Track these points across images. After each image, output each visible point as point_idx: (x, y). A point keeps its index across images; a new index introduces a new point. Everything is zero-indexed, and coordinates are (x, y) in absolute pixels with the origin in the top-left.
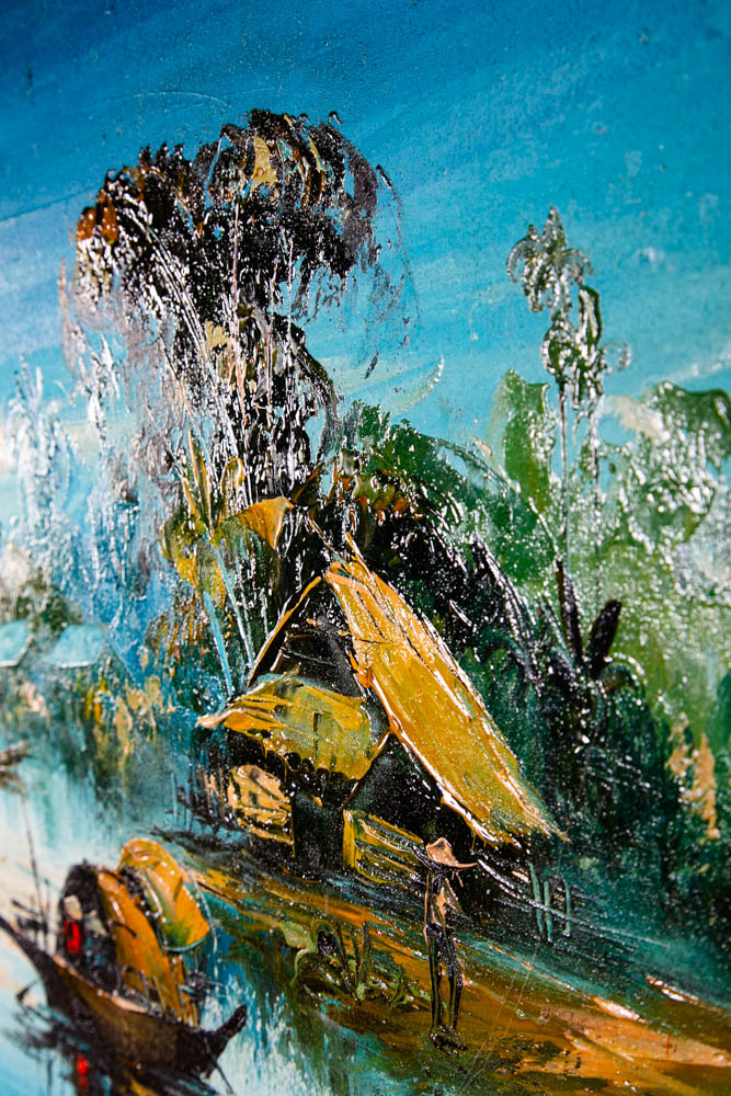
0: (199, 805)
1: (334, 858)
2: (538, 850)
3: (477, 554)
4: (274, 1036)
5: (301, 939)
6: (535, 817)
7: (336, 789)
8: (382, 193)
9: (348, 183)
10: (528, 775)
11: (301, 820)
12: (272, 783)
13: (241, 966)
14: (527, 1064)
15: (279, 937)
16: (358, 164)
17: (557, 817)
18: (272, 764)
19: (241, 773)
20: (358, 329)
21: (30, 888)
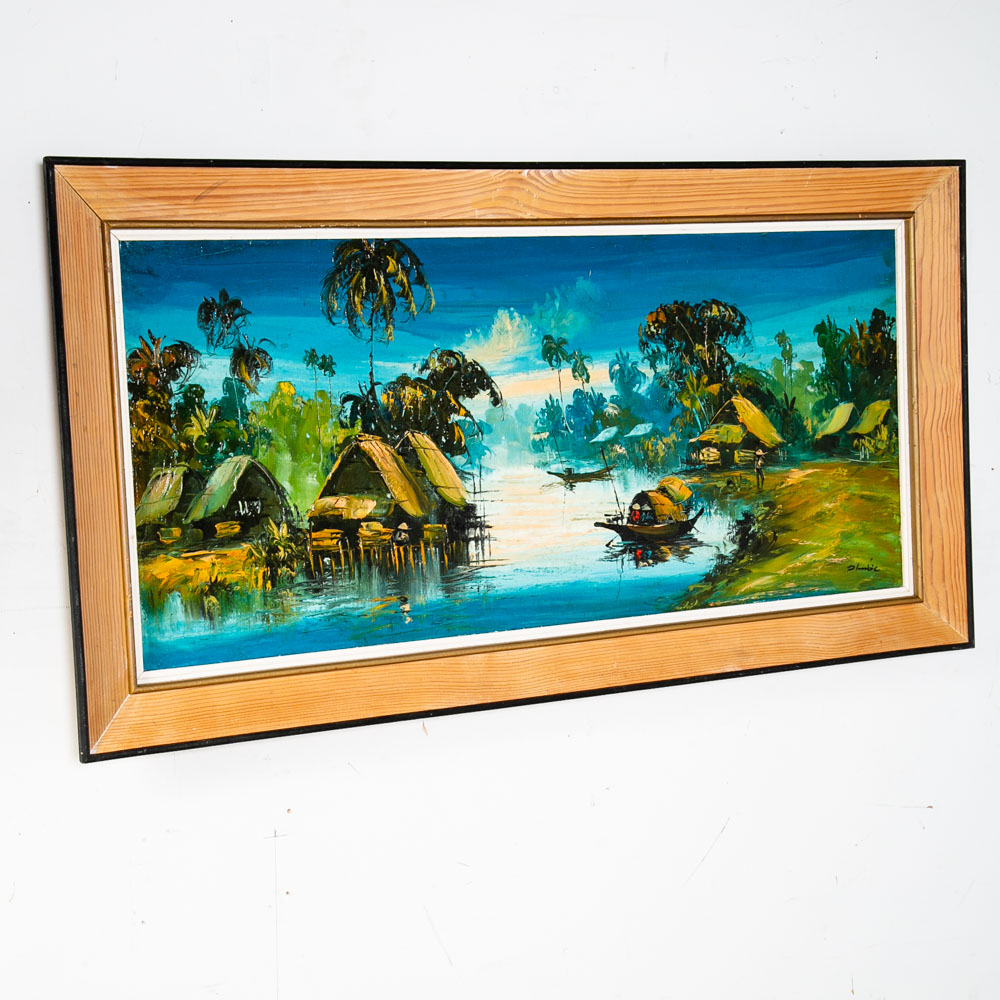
0: (689, 462)
1: (732, 462)
2: (780, 446)
3: (768, 390)
4: (712, 511)
5: (722, 484)
6: (779, 439)
7: (733, 447)
8: (747, 322)
9: (739, 318)
10: (778, 432)
11: (723, 457)
12: (715, 450)
13: (703, 499)
14: (778, 488)
15: (715, 487)
16: (742, 316)
17: (784, 438)
18: (715, 446)
19: (704, 450)
20: (740, 348)
21: (616, 507)
